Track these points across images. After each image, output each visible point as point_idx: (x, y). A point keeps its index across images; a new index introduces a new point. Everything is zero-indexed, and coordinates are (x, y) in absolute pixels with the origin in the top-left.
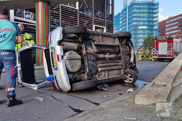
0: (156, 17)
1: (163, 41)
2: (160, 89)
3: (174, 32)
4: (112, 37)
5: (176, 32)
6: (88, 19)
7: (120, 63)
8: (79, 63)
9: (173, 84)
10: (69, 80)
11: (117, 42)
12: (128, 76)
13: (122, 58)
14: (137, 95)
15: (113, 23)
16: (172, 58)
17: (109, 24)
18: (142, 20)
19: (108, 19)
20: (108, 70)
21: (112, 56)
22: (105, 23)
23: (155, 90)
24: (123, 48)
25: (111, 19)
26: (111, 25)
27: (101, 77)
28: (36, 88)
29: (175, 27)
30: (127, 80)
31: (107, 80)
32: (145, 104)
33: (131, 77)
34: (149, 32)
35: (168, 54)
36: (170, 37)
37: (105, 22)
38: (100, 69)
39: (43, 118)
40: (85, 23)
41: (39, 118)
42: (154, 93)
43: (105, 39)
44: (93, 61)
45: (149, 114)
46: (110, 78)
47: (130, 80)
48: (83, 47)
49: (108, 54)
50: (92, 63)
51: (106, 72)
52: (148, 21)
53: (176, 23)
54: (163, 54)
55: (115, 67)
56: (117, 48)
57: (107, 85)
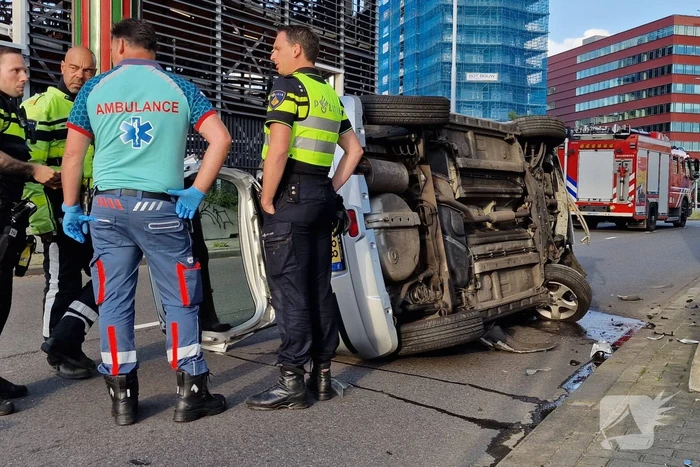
0: (536, 35)
1: (596, 145)
3: (606, 102)
4: (502, 138)
5: (616, 102)
6: (263, 30)
7: (530, 243)
8: (412, 241)
10: (391, 311)
12: (556, 295)
13: (535, 218)
15: (373, 55)
16: (631, 215)
17: (359, 58)
18: (479, 43)
19: (352, 35)
20: (501, 271)
21: (506, 214)
22: (339, 52)
25: (366, 33)
26: (365, 60)
27: (481, 296)
28: (220, 348)
29: (613, 83)
30: (549, 309)
31: (500, 312)
33: (567, 296)
34: (508, 97)
35: (615, 201)
36: (623, 131)
37: (339, 45)
38: (477, 268)
40: (251, 44)
44: (456, 235)
46: (507, 299)
47: (563, 310)
48: (423, 177)
49: (492, 204)
50: (454, 241)
51: (493, 279)
52: (507, 50)
53: (614, 65)
54: (598, 198)
55: (521, 259)
56: (518, 180)
57: (498, 328)
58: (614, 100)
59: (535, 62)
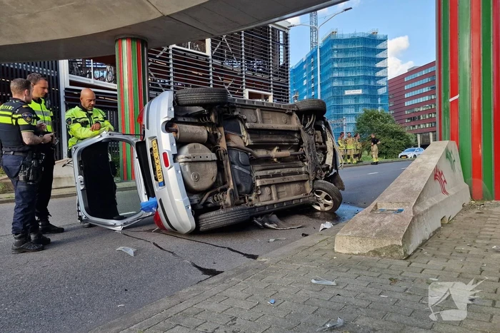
0: (381, 69)
2: (388, 220)
3: (421, 100)
4: (284, 113)
6: (233, 77)
7: (303, 169)
8: (212, 170)
9: (418, 209)
10: (190, 208)
11: (295, 123)
12: (321, 197)
13: (308, 156)
14: (338, 234)
15: (288, 85)
17: (280, 87)
18: (351, 75)
19: (277, 76)
20: (277, 185)
21: (283, 153)
22: (270, 85)
23: (377, 220)
24: (310, 134)
25: (284, 74)
26: (283, 87)
27: (261, 198)
28: (119, 228)
29: (426, 90)
30: (319, 205)
31: (275, 206)
32: (357, 252)
33: (327, 198)
34: (368, 101)
37: (270, 81)
38: (258, 183)
39: (134, 289)
40: (227, 84)
41: (126, 290)
42: (376, 227)
43: (267, 115)
44: (244, 165)
45: (364, 273)
46: (281, 200)
47: (326, 205)
48: (219, 134)
49: (276, 148)
50: (240, 169)
51: (272, 189)
53: (426, 80)
55: (294, 178)
56: (296, 135)
57: (275, 216)
58: (427, 98)
59: (381, 82)
